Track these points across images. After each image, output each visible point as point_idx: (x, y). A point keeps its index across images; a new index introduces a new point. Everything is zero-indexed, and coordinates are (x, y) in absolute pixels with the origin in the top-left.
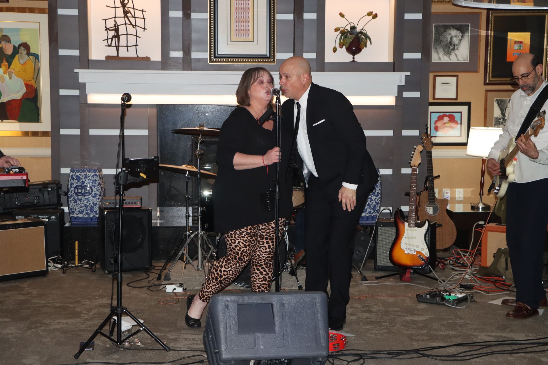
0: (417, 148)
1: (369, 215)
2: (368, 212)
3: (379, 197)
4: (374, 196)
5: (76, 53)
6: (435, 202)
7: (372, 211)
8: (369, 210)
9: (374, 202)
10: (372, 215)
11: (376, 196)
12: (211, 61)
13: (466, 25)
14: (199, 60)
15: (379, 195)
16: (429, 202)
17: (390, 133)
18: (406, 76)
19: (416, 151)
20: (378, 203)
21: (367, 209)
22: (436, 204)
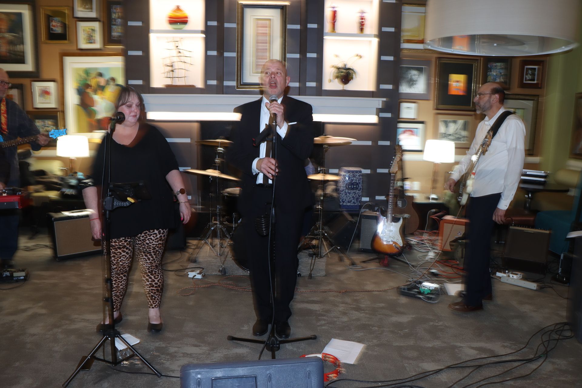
0: (395, 159)
1: (353, 204)
2: (352, 202)
3: (361, 191)
4: (357, 191)
5: (140, 82)
6: (404, 198)
7: (356, 202)
8: (354, 201)
9: (357, 195)
10: (356, 205)
11: (359, 190)
12: (238, 88)
13: (421, 67)
14: (228, 87)
15: (361, 190)
16: (400, 198)
17: (369, 143)
18: (382, 101)
19: (394, 161)
20: (360, 195)
21: (352, 201)
22: (404, 199)
